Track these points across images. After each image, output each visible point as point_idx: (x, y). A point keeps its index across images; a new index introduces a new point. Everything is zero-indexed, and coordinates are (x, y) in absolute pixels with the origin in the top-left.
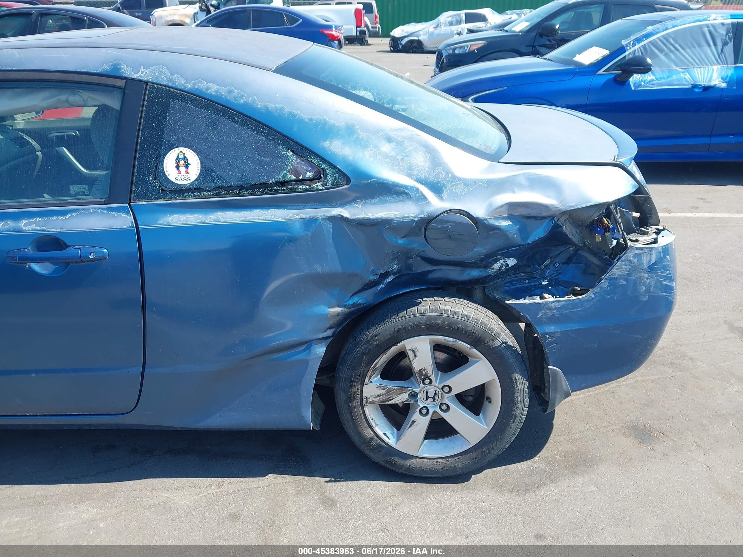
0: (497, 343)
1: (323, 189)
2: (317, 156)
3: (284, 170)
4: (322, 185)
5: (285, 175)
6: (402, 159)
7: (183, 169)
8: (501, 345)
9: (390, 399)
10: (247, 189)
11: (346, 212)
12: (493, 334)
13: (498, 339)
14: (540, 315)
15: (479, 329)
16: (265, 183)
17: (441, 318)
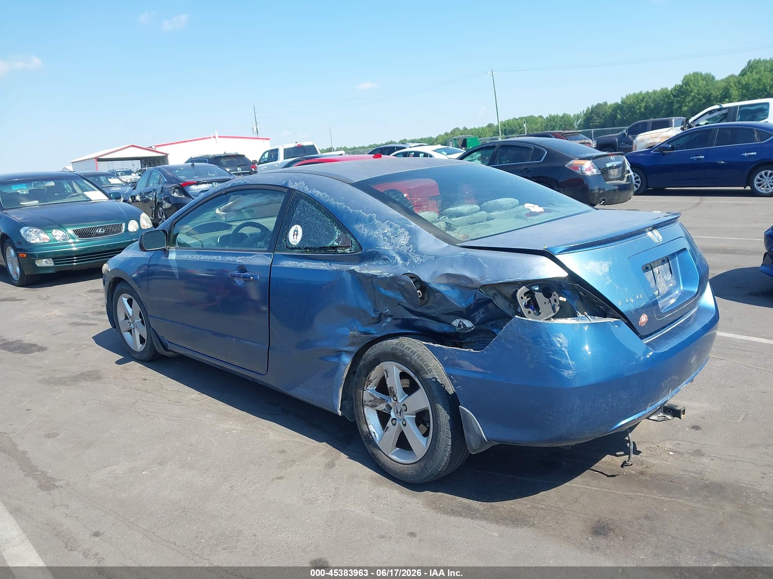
0: (429, 376)
1: (349, 253)
2: (350, 233)
3: (333, 240)
4: (350, 251)
5: (333, 243)
6: (393, 238)
7: (295, 236)
8: (432, 379)
9: (376, 405)
10: (317, 249)
11: (356, 268)
12: (426, 370)
13: (429, 374)
14: (446, 358)
15: (418, 363)
16: (324, 247)
17: (399, 350)
